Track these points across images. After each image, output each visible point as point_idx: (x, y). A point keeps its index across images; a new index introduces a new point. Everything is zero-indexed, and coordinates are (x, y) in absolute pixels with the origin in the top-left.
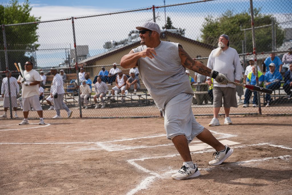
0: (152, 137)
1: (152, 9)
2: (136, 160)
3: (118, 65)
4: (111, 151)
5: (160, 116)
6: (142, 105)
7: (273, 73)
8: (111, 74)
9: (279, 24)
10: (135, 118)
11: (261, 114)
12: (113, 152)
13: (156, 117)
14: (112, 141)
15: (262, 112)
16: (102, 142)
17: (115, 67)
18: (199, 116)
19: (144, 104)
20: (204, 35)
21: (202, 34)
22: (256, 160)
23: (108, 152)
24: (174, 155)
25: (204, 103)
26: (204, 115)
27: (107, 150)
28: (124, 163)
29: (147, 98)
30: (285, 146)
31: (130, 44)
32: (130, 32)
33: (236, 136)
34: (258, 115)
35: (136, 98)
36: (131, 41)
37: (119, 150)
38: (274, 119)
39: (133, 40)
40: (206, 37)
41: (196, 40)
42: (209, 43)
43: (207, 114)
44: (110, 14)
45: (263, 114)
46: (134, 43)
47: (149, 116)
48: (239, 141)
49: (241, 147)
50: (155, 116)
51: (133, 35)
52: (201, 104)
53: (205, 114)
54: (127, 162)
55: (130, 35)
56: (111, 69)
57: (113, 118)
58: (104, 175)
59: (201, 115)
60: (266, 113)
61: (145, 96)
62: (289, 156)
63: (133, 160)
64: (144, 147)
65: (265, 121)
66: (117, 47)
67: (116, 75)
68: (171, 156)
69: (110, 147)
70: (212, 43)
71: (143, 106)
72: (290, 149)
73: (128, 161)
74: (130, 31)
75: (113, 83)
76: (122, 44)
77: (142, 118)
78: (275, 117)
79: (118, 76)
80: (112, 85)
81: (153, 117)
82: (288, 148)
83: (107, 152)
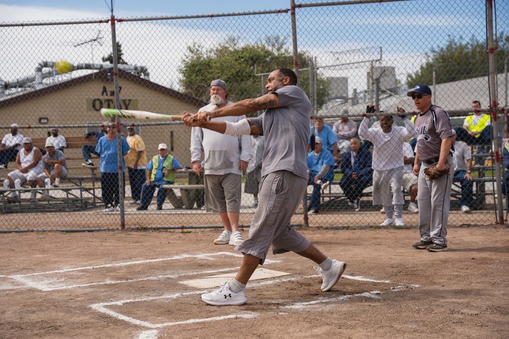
0: (123, 264)
1: (110, 22)
2: (106, 304)
3: (21, 128)
4: (50, 290)
5: (120, 228)
6: (72, 209)
7: (319, 154)
8: (4, 145)
9: (318, 69)
10: (67, 231)
11: (308, 226)
12: (54, 291)
13: (113, 230)
14: (43, 273)
15: (309, 221)
16: (22, 274)
17: (14, 132)
18: (196, 228)
19: (77, 207)
20: (185, 78)
21: (181, 76)
22: (328, 300)
23: (44, 292)
24: (177, 295)
25: (195, 206)
26: (205, 228)
27: (40, 289)
28: (84, 310)
29: (81, 194)
30: (365, 277)
31: (39, 87)
32: (40, 64)
33: (278, 262)
34: (303, 227)
35: (59, 194)
36: (41, 83)
37: (64, 288)
38: (331, 235)
39: (44, 81)
40: (188, 83)
41: (168, 86)
42: (196, 95)
43: (211, 225)
44: (22, 25)
45: (310, 225)
46: (47, 86)
47: (98, 229)
48: (286, 270)
49: (293, 279)
50: (111, 228)
51: (45, 70)
52: (191, 208)
53: (206, 226)
54: (90, 309)
55: (39, 70)
56: (7, 136)
57: (22, 232)
58: (54, 331)
59: (200, 228)
60: (317, 225)
61: (79, 191)
62: (379, 292)
63: (102, 304)
64: (113, 283)
65: (317, 237)
66: (7, 92)
67: (18, 148)
68: (172, 296)
69: (43, 282)
70: (201, 95)
71: (74, 211)
72: (375, 281)
73: (91, 306)
74: (40, 61)
75: (10, 164)
76: (20, 87)
77: (84, 231)
78: (333, 231)
79: (22, 151)
80: (6, 167)
81: (105, 230)
82: (372, 280)
83: (41, 291)
